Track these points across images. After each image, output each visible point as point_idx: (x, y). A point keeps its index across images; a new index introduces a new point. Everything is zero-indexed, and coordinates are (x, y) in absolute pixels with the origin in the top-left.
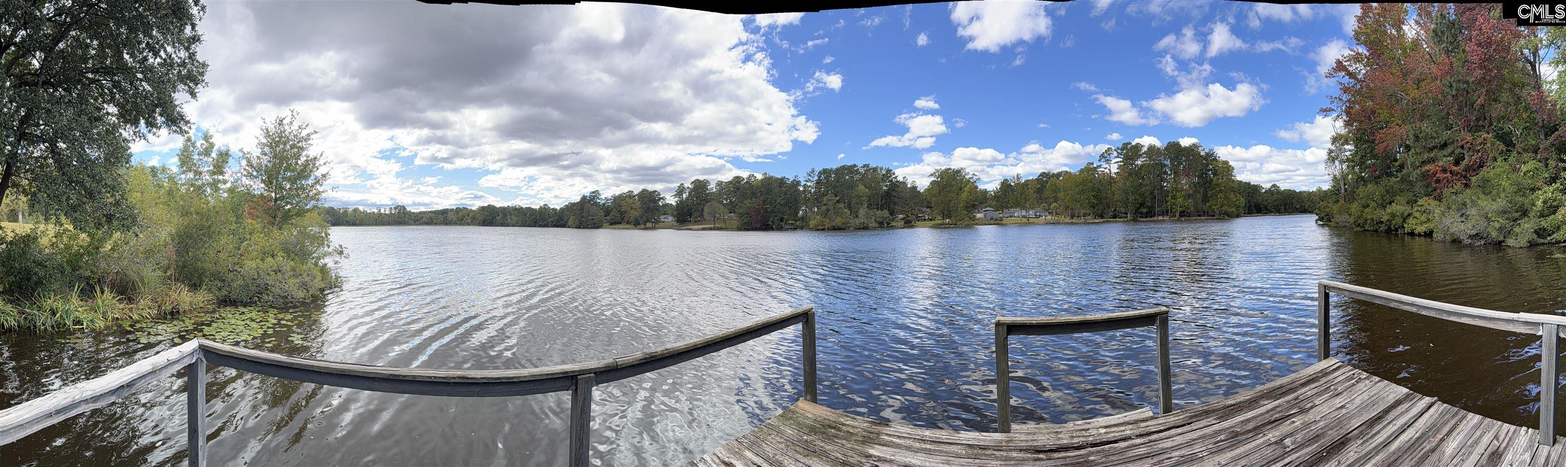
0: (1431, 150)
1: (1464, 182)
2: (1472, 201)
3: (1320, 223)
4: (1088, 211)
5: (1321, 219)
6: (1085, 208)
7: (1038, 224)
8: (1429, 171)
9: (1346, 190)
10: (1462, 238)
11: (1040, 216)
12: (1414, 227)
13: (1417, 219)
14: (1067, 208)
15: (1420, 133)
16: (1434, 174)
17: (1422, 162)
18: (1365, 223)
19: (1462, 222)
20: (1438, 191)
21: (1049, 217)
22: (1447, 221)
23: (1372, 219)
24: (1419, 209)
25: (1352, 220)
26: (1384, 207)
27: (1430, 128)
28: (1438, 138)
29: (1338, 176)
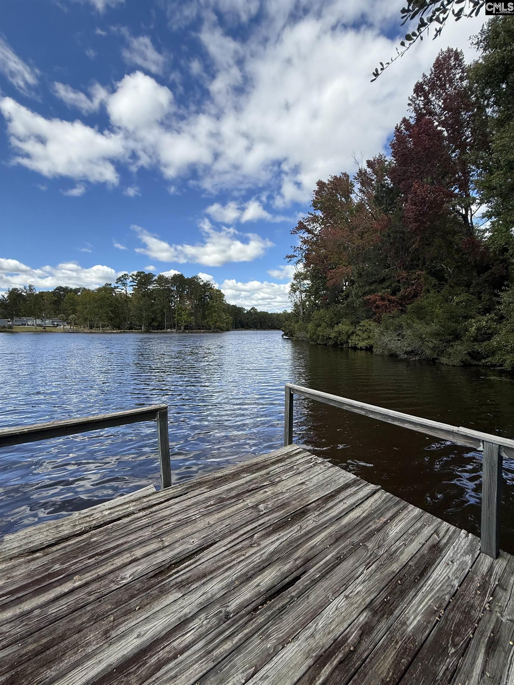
0: (371, 284)
1: (400, 308)
2: (408, 324)
3: (285, 337)
4: (107, 323)
5: (286, 334)
6: (103, 320)
7: (55, 332)
8: (370, 299)
9: (304, 313)
10: (398, 353)
11: (58, 325)
12: (357, 343)
13: (360, 336)
14: (86, 319)
15: (363, 271)
16: (375, 302)
17: (364, 293)
18: (318, 339)
19: (399, 340)
20: (378, 315)
21: (68, 327)
22: (386, 339)
23: (323, 336)
24: (361, 328)
25: (308, 336)
26: (333, 327)
27: (371, 268)
28: (378, 275)
29: (299, 303)
